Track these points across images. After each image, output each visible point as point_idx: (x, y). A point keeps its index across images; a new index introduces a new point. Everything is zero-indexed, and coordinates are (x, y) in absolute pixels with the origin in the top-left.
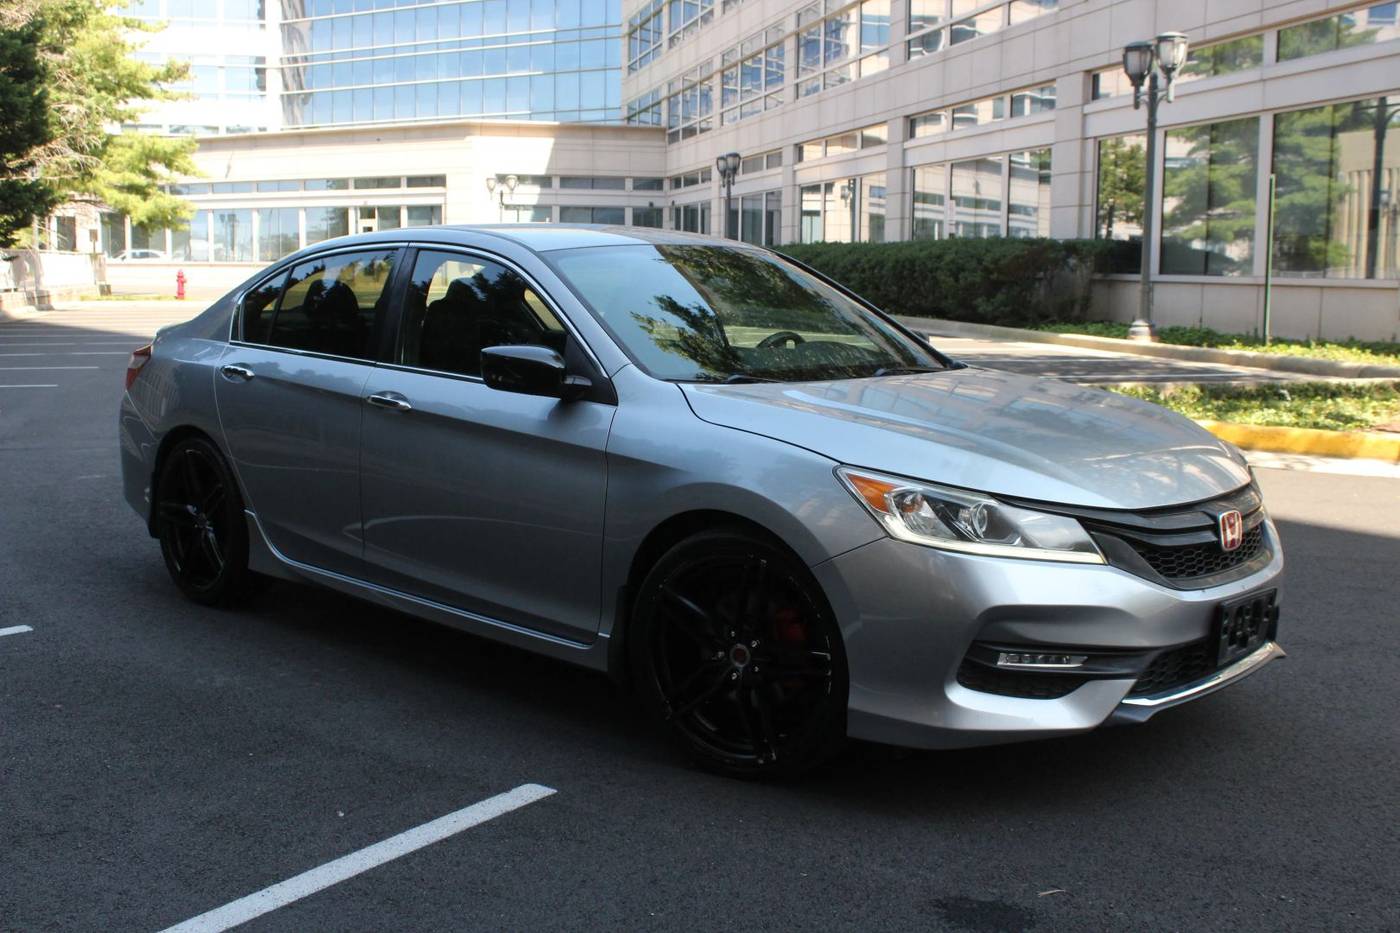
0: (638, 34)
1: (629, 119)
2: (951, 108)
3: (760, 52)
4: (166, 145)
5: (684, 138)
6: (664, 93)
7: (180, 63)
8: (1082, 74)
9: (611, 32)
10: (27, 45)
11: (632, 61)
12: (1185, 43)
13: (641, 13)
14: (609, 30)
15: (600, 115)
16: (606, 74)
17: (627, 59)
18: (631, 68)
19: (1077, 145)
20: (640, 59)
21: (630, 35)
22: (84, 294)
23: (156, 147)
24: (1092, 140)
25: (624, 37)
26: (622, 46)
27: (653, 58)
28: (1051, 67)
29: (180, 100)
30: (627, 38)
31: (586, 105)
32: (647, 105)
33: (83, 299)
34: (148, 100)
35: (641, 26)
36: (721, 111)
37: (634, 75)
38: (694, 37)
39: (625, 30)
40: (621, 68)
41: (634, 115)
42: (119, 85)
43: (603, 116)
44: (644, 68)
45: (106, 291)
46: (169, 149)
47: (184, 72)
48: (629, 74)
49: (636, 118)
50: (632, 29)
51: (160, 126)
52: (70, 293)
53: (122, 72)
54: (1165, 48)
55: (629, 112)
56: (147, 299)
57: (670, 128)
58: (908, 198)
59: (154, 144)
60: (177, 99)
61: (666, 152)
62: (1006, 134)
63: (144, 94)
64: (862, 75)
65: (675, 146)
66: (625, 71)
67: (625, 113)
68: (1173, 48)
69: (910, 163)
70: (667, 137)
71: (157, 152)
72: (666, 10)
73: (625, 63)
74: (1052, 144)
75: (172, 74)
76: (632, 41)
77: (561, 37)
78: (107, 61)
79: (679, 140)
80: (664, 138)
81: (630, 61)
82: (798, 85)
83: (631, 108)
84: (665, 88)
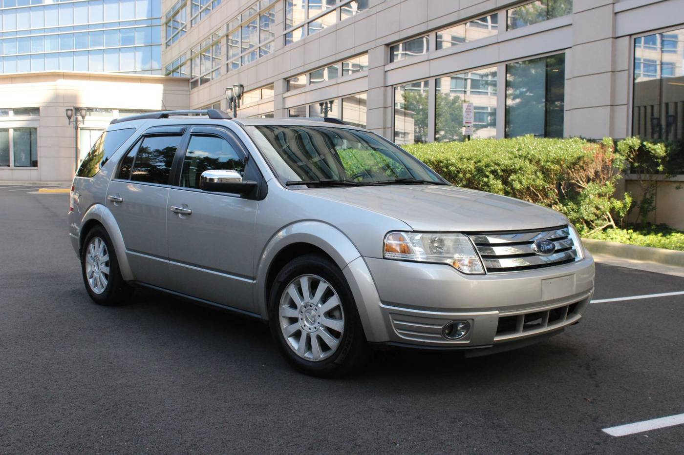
2: (308, 73)
5: (201, 84)
9: (155, 22)
11: (168, 40)
13: (173, 8)
16: (151, 48)
17: (164, 39)
18: (167, 45)
20: (173, 37)
21: (167, 24)
25: (163, 25)
26: (162, 31)
27: (181, 36)
28: (365, 44)
30: (165, 25)
32: (177, 66)
36: (227, 62)
37: (169, 48)
38: (208, 16)
39: (164, 20)
40: (161, 45)
41: (169, 74)
44: (176, 42)
48: (166, 48)
50: (168, 20)
55: (166, 72)
57: (192, 79)
58: (390, 111)
61: (190, 95)
64: (342, 19)
65: (195, 90)
66: (164, 46)
69: (390, 83)
70: (190, 84)
73: (164, 41)
76: (168, 28)
79: (198, 86)
80: (189, 85)
81: (166, 39)
82: (285, 35)
83: (167, 70)
84: (189, 53)
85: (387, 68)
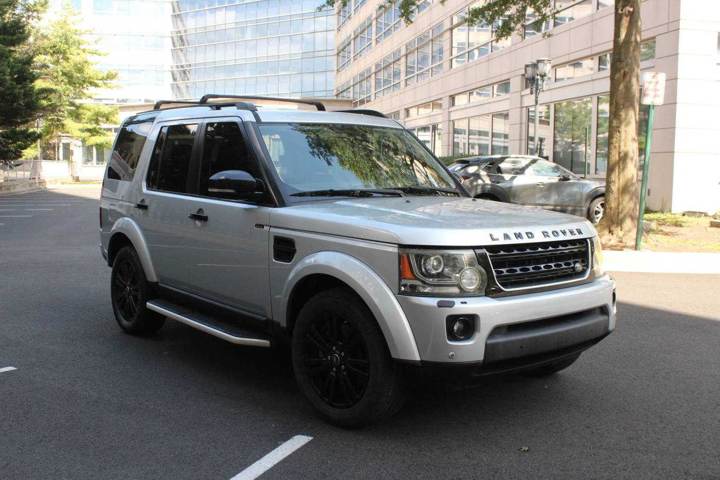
0: (341, 54)
1: (337, 95)
2: (468, 93)
3: (391, 65)
4: (106, 110)
5: (359, 105)
6: (352, 83)
7: (114, 72)
8: (520, 76)
9: (329, 53)
10: (25, 66)
11: (339, 67)
12: (550, 63)
13: (342, 44)
14: (316, 53)
15: (324, 94)
16: (326, 73)
17: (336, 66)
18: (338, 71)
19: (518, 110)
20: (342, 66)
21: (338, 54)
22: (64, 181)
23: (100, 110)
24: (525, 108)
25: (335, 55)
26: (334, 60)
27: (347, 66)
28: (508, 73)
29: (114, 88)
30: (336, 56)
31: (316, 89)
32: (344, 89)
33: (63, 183)
34: (98, 88)
35: (343, 50)
36: (375, 92)
37: (339, 73)
39: (336, 52)
40: (333, 71)
41: (339, 94)
42: (84, 81)
43: (325, 94)
44: (344, 71)
45: (77, 180)
46: (106, 112)
47: (115, 76)
48: (337, 73)
49: (340, 95)
50: (339, 51)
51: (113, 99)
52: (56, 181)
53: (86, 76)
54: (540, 65)
55: (337, 92)
56: (94, 183)
57: (354, 100)
58: (451, 135)
59: (99, 109)
60: (113, 87)
62: (491, 104)
63: (96, 85)
66: (335, 72)
67: (335, 93)
68: (544, 65)
69: (452, 119)
70: (353, 105)
71: (101, 113)
72: (352, 42)
73: (335, 69)
74: (508, 110)
75: (110, 77)
76: (338, 57)
77: (305, 56)
78: (80, 70)
79: (357, 106)
80: (351, 106)
81: (337, 67)
82: (406, 80)
83: (338, 90)
84: (352, 81)
85: (450, 110)
